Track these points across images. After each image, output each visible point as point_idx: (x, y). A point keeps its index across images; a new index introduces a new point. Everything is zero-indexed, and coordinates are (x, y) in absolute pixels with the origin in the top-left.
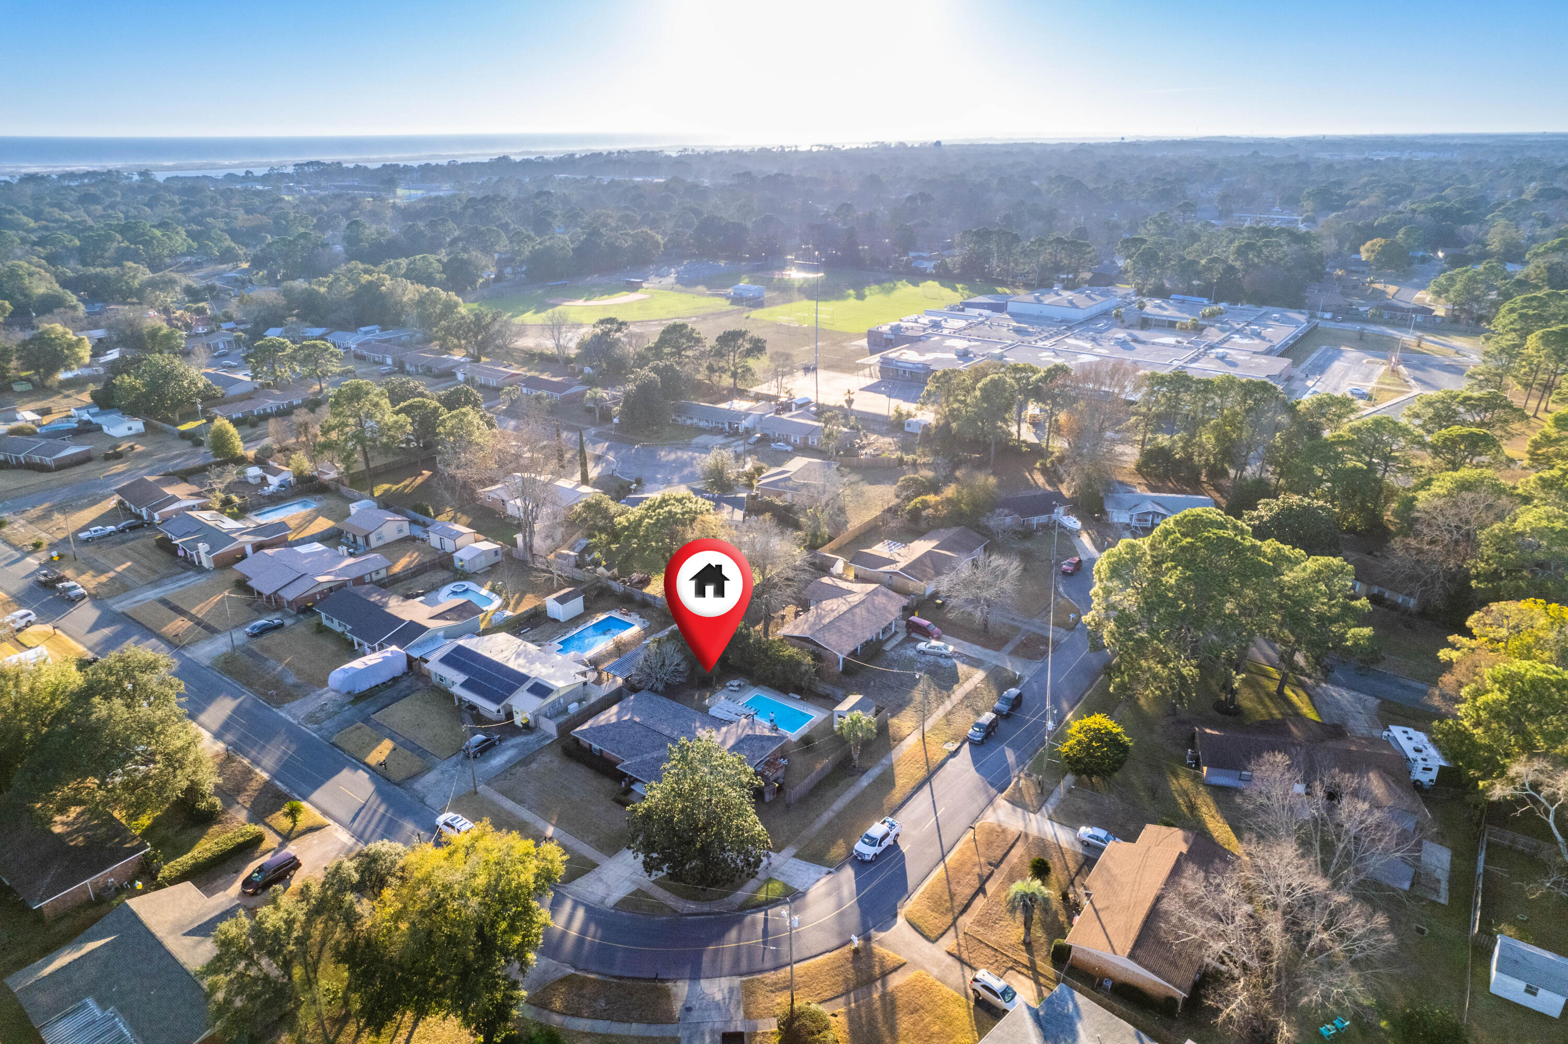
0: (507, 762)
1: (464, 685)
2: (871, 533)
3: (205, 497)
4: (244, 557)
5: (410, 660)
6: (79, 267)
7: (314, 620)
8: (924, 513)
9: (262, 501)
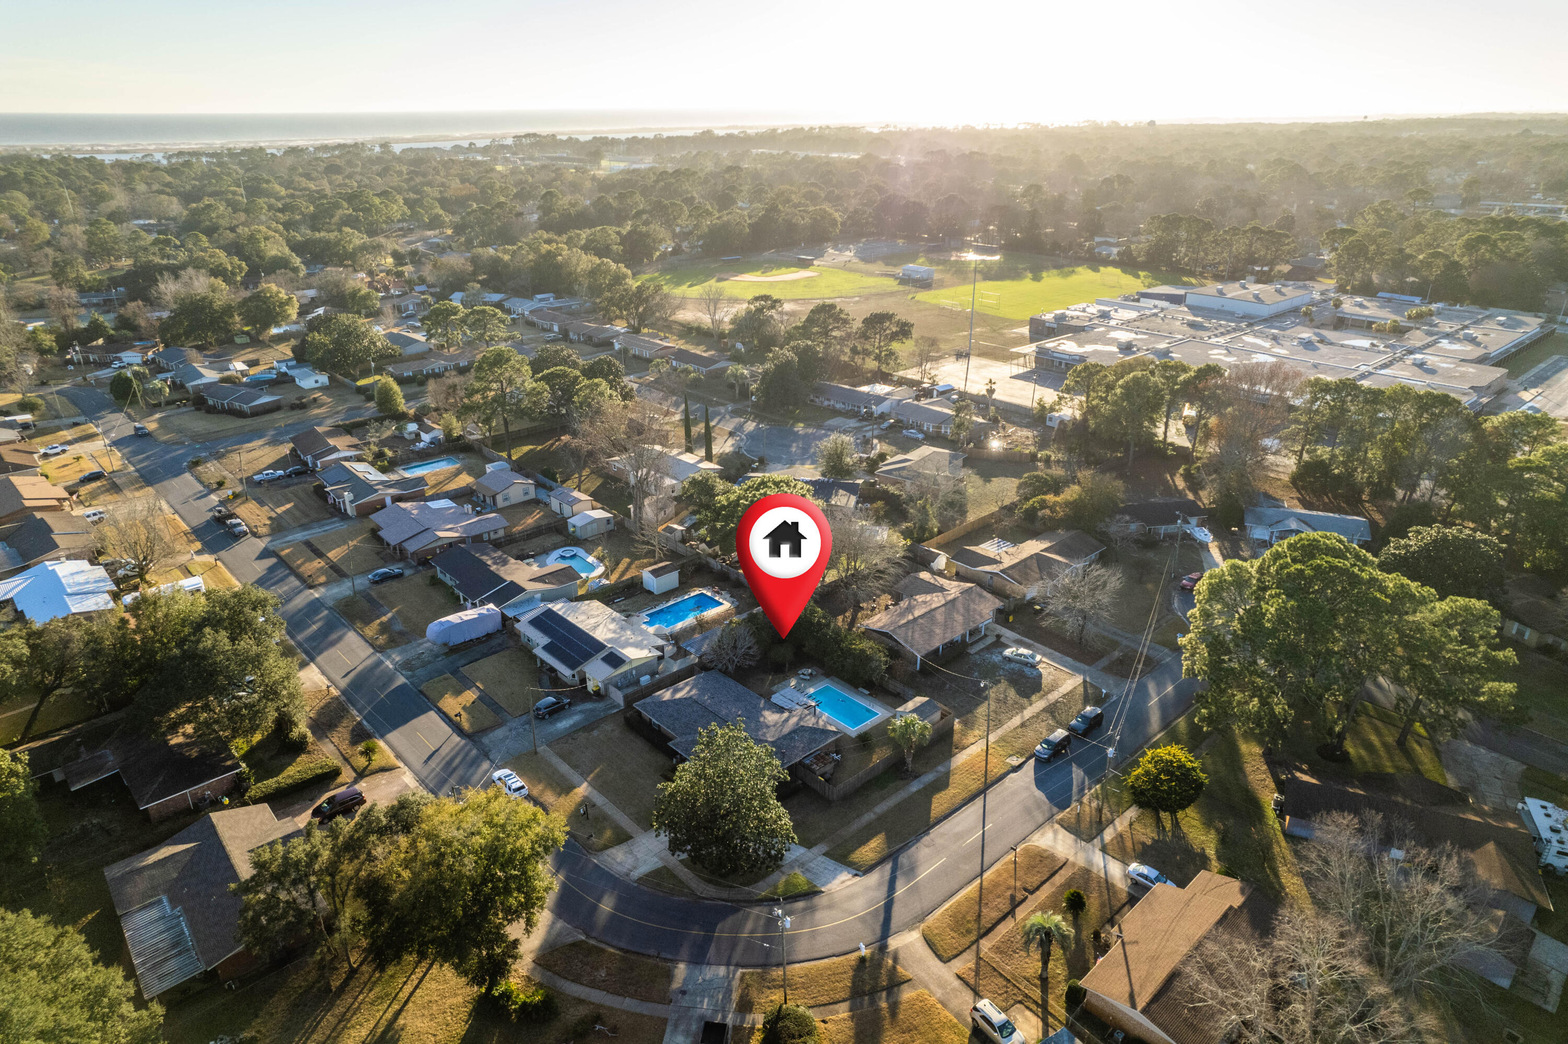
0: (571, 726)
1: (546, 648)
2: (983, 531)
3: (361, 449)
4: (384, 506)
5: (504, 618)
6: (308, 232)
7: (430, 573)
8: (1040, 514)
9: (411, 456)
